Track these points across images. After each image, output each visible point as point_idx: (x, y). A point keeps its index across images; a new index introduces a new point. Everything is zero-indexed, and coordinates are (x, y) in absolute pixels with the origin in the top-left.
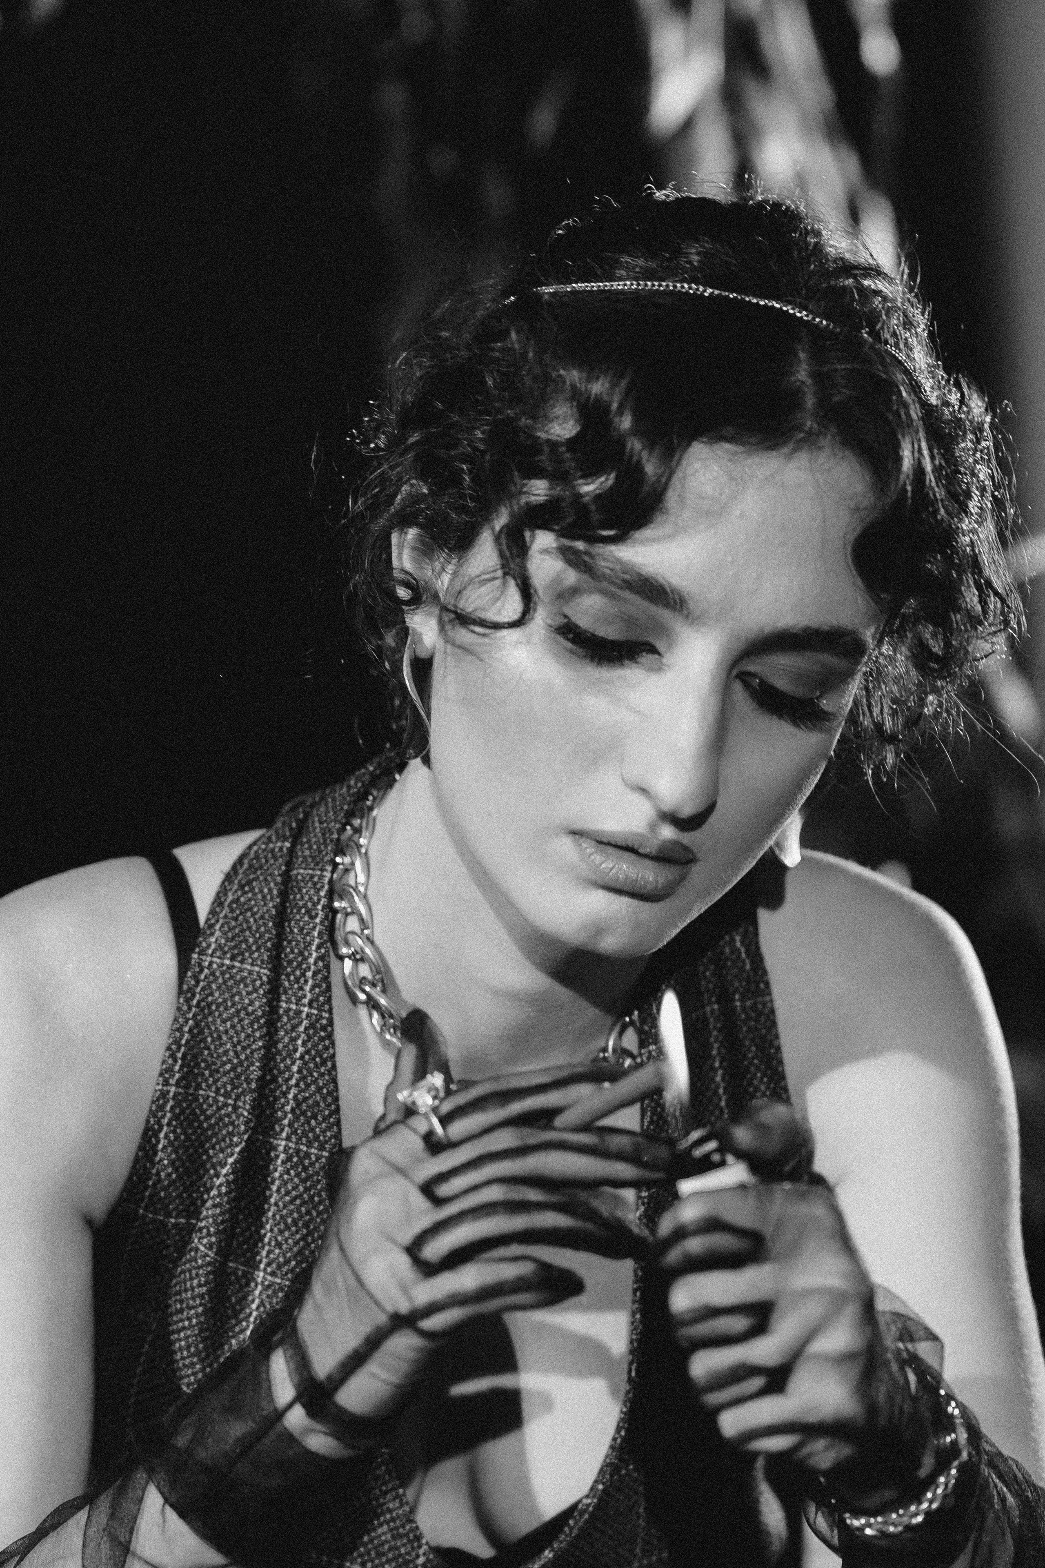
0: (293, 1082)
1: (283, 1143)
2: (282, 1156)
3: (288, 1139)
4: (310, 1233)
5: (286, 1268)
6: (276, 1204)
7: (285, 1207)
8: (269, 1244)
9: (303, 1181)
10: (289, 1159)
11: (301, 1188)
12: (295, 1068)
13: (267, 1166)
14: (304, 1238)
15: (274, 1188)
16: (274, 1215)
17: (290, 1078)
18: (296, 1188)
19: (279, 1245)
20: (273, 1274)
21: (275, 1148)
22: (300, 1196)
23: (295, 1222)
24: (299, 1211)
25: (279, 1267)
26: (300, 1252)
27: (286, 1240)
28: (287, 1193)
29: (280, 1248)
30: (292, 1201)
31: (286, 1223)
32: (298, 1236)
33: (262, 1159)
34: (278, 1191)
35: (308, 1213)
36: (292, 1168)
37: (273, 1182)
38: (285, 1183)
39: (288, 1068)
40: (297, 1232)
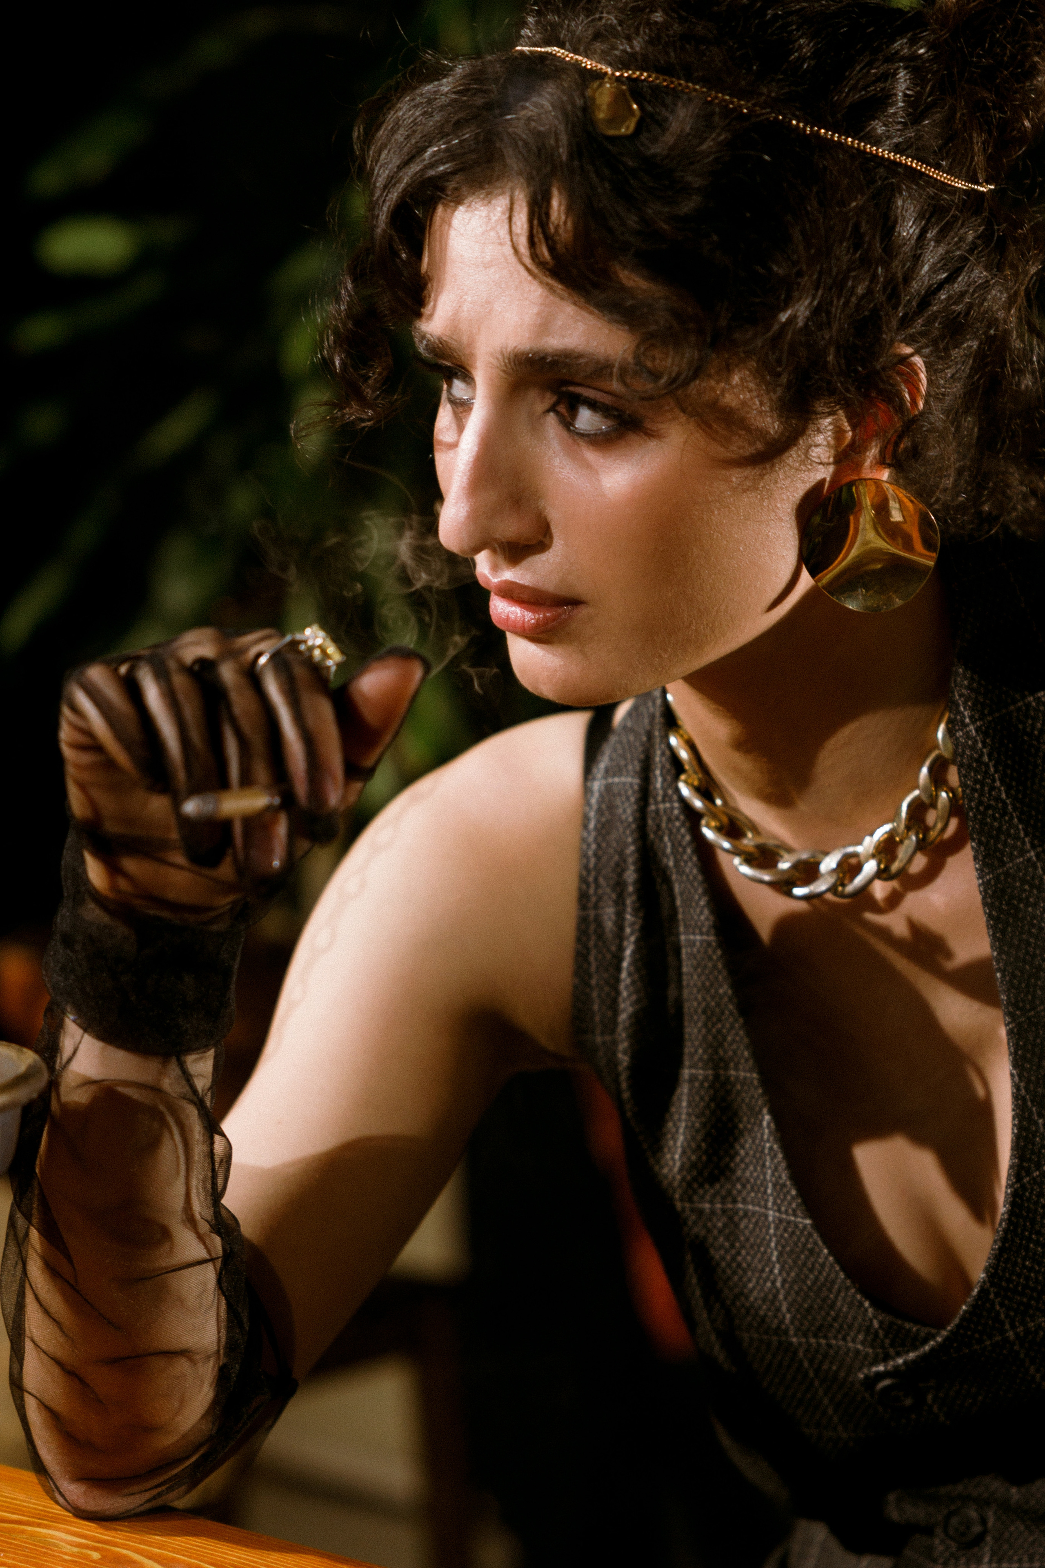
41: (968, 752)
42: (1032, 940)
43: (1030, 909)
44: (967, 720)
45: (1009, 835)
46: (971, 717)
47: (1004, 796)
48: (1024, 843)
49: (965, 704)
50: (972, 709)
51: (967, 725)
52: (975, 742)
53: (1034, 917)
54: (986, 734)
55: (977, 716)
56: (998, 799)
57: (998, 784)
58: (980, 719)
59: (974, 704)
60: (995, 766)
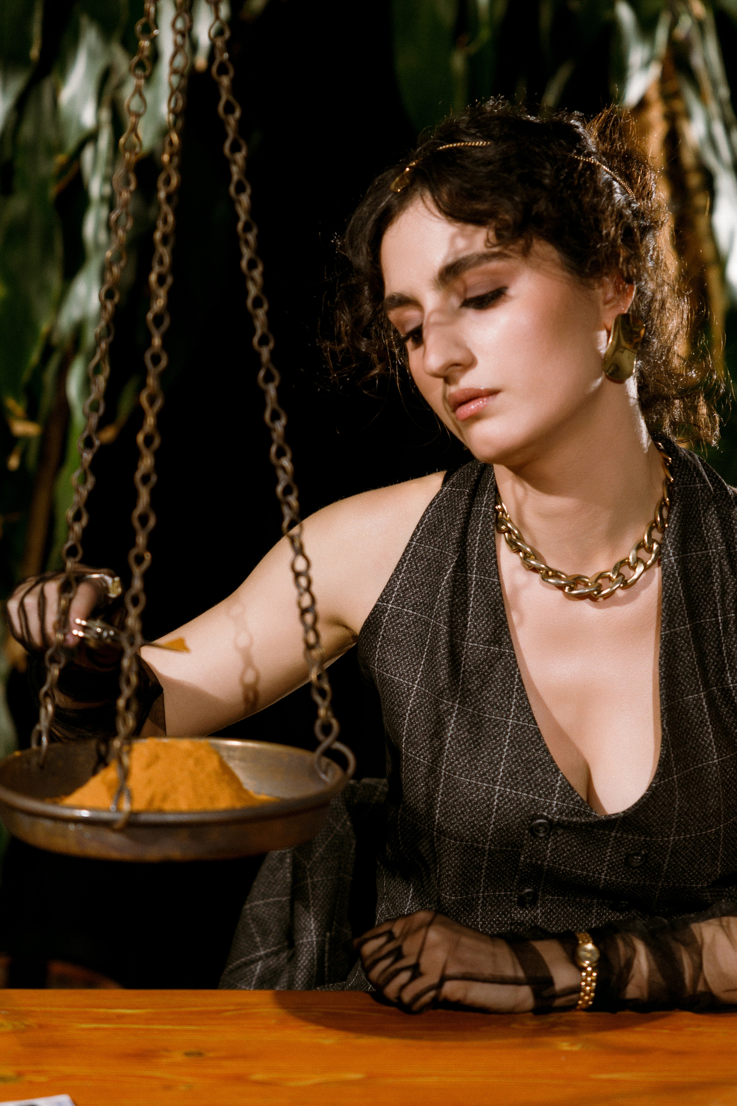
0: (477, 545)
1: (474, 576)
2: (474, 582)
3: (476, 574)
4: (488, 620)
5: (479, 639)
6: (473, 607)
7: (477, 608)
8: (470, 627)
9: (484, 594)
10: (477, 584)
11: (483, 598)
12: (478, 538)
13: (467, 588)
14: (486, 623)
15: (471, 599)
16: (472, 612)
17: (475, 544)
18: (481, 597)
19: (475, 627)
20: (473, 642)
21: (471, 579)
22: (482, 602)
23: (482, 615)
24: (483, 609)
25: (476, 638)
26: (486, 630)
27: (479, 624)
28: (478, 601)
29: (476, 629)
30: (480, 605)
31: (478, 616)
32: (484, 622)
33: (465, 585)
34: (473, 600)
35: (487, 610)
36: (479, 588)
37: (471, 597)
38: (476, 596)
39: (475, 539)
40: (483, 620)
41: (669, 570)
42: (679, 668)
43: (682, 653)
44: (671, 554)
45: (680, 614)
46: (673, 553)
47: (681, 595)
48: (686, 620)
49: (671, 546)
50: (674, 549)
51: (671, 557)
52: (673, 566)
53: (683, 657)
54: (679, 563)
55: (676, 553)
56: (679, 596)
57: (680, 588)
58: (677, 555)
59: (676, 548)
60: (681, 579)
